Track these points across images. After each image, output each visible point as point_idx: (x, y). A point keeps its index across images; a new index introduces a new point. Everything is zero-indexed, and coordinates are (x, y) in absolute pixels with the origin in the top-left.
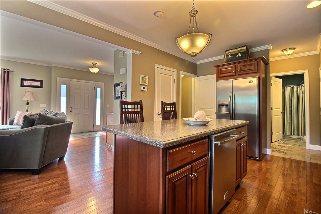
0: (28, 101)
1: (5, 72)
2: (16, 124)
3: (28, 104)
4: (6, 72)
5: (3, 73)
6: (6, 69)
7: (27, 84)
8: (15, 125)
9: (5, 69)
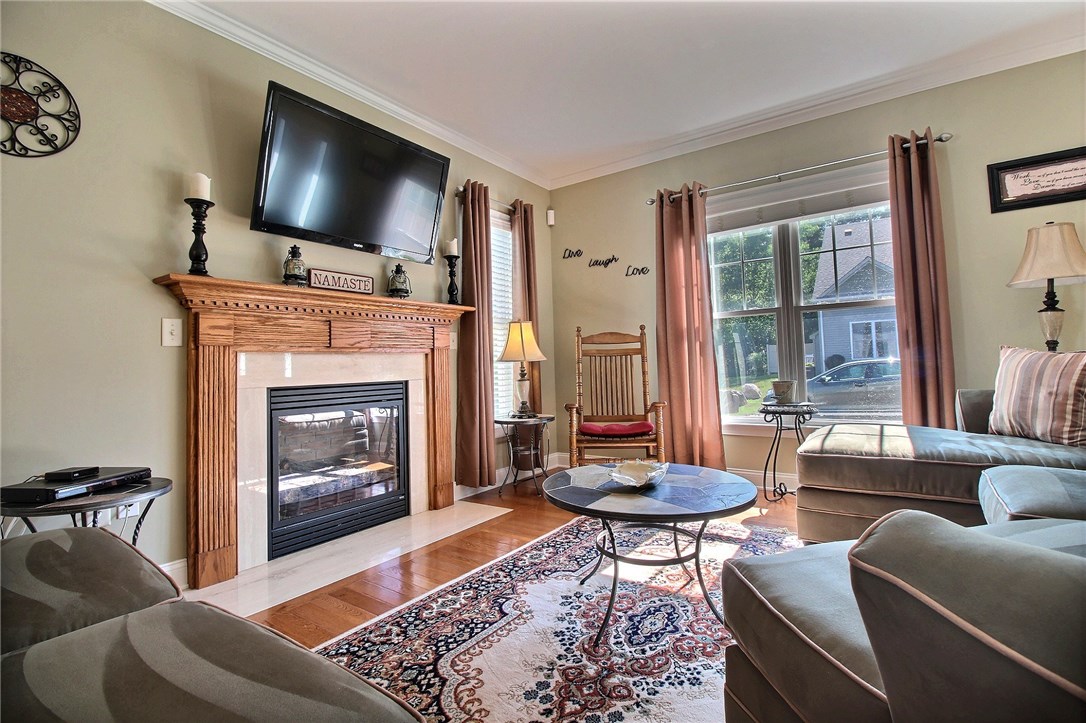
0: (1051, 281)
1: (906, 151)
2: (1007, 428)
3: (1051, 303)
4: (913, 150)
5: (897, 159)
6: (908, 136)
7: (1029, 190)
8: (1000, 433)
9: (905, 141)
